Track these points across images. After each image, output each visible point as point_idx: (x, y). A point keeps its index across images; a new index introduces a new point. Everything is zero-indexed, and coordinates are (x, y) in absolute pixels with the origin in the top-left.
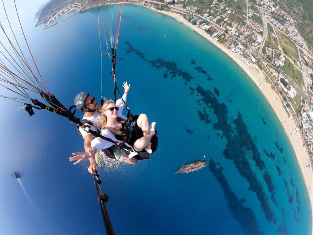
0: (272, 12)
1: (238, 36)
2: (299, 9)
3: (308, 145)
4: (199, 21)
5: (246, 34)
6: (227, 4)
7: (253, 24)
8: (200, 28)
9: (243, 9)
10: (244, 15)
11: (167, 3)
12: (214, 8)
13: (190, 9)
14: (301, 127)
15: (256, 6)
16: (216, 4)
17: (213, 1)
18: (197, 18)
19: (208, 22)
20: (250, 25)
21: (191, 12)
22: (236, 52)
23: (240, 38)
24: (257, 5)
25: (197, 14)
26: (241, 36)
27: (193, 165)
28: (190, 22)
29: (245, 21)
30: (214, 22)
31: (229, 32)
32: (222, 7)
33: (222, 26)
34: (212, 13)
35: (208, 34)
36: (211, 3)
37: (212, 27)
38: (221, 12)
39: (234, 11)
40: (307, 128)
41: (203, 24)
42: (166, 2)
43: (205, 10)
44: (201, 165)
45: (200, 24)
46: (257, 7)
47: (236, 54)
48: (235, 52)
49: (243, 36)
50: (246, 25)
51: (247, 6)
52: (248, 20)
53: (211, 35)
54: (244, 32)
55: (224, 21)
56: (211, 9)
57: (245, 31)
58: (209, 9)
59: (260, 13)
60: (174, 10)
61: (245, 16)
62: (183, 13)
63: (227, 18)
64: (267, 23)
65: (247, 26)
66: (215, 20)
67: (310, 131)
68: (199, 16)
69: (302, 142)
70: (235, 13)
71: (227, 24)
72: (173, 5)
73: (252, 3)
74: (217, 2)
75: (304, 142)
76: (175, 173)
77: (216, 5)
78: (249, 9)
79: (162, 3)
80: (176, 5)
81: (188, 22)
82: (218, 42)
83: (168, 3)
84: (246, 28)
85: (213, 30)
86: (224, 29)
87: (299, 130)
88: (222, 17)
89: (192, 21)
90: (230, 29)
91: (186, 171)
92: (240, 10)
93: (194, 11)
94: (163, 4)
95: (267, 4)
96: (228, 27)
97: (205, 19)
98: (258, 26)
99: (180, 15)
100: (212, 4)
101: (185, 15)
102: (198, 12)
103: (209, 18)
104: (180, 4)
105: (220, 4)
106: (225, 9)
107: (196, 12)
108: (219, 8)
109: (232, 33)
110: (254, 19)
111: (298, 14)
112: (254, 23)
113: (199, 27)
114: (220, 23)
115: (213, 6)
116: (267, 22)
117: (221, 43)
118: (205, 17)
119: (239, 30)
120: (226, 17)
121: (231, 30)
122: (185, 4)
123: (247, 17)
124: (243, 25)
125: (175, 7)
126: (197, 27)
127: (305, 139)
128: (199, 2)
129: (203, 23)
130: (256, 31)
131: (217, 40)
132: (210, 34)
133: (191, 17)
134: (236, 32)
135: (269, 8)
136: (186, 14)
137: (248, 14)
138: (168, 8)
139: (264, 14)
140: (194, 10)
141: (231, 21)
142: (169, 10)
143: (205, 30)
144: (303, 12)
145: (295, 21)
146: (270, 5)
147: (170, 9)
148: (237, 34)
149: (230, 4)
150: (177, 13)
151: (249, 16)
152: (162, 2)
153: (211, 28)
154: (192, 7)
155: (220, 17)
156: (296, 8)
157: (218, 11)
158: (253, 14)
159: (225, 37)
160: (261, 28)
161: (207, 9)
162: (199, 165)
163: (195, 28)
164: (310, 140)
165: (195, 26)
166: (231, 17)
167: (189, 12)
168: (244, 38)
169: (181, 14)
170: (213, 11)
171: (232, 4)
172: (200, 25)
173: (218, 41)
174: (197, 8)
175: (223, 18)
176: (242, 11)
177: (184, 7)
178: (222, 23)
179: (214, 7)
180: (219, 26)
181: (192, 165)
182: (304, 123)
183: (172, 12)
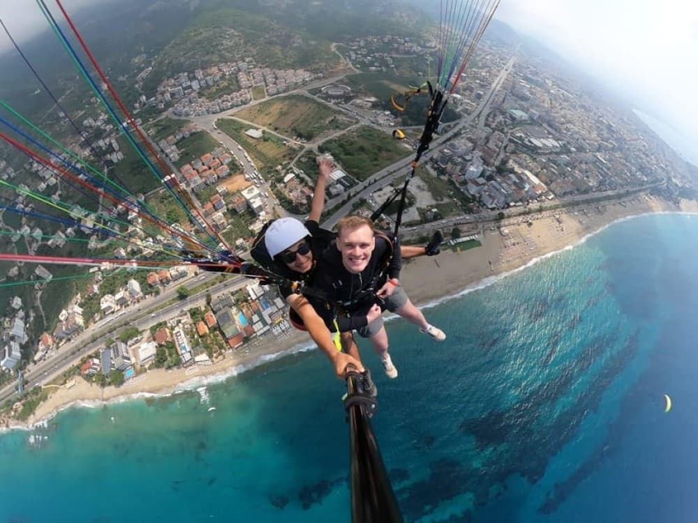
0: (199, 93)
2: (231, 37)
15: (163, 114)
46: (167, 117)
59: (184, 122)
64: (216, 124)
78: (158, 143)
111: (237, 46)
131: (206, 356)
135: (186, 92)
137: (167, 155)
142: (40, 393)
144: (240, 33)
146: (184, 85)
151: (173, 160)
173: (210, 356)
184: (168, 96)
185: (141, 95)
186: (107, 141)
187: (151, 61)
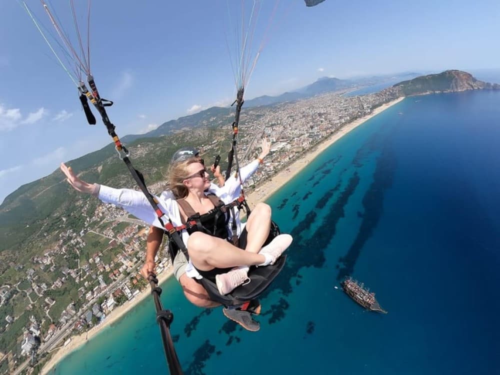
0: (116, 208)
1: (139, 259)
2: (124, 179)
3: (269, 177)
4: (96, 311)
5: (137, 247)
6: (85, 257)
7: (125, 235)
8: (108, 314)
9: (100, 241)
10: (110, 243)
11: (31, 353)
12: (82, 279)
13: (66, 317)
14: (254, 187)
15: (102, 223)
16: (77, 273)
17: (71, 275)
18: (89, 311)
19: (103, 297)
20: (125, 239)
21: (73, 317)
22: (164, 267)
23: (141, 258)
24: (101, 221)
25: (80, 310)
26: (140, 255)
27: (357, 296)
28: (92, 327)
29: (118, 244)
30: (105, 288)
31: (128, 271)
32: (85, 267)
33: (116, 278)
34: (90, 285)
35: (124, 304)
36: (73, 280)
37: (113, 294)
38: (92, 271)
39: (98, 253)
40: (253, 181)
41: (104, 307)
42: (28, 354)
43: (79, 293)
44: (351, 285)
45: (102, 311)
46: (104, 223)
47: (166, 268)
48: (163, 269)
49: (140, 253)
50: (124, 244)
51: (98, 233)
52: (117, 238)
53: (127, 299)
54: (133, 250)
55: (110, 272)
56: (81, 284)
57: (132, 247)
58: (80, 288)
59: (113, 222)
60: (54, 346)
61: (111, 241)
62: (68, 332)
63: (106, 267)
64: (129, 217)
65: (126, 243)
66: (103, 285)
67: (255, 178)
68: (85, 307)
69: (268, 183)
70: (101, 253)
71: (115, 270)
72: (42, 344)
73: (96, 227)
74: (75, 270)
75: (267, 180)
76: (387, 313)
77: (79, 274)
78: (103, 233)
79: (27, 362)
80: (45, 338)
81: (90, 331)
82: (142, 291)
83: (33, 352)
84: (128, 245)
85: (120, 294)
86: (122, 275)
87: (258, 188)
88: (101, 273)
89: (90, 323)
90: (124, 267)
91: (372, 300)
92: (99, 244)
93: (74, 312)
94: (29, 360)
95: (105, 209)
96: (121, 270)
97: (94, 300)
98: (129, 230)
99: (69, 340)
100: (75, 279)
101: (73, 330)
102: (77, 306)
103: (96, 293)
104: (47, 329)
105: (79, 268)
106: (90, 264)
107: (76, 310)
108: (86, 273)
109: (131, 267)
110: (118, 231)
111: (128, 182)
112: (125, 233)
113: (106, 316)
114: (110, 278)
115: (78, 278)
116: (127, 217)
117: (145, 287)
118: (93, 298)
119: (130, 255)
120: (104, 268)
121: (127, 267)
122: (52, 321)
123: (114, 239)
124: (123, 247)
125: (49, 342)
126: (105, 318)
127: (265, 180)
128: (60, 297)
129: (102, 305)
130: (136, 233)
131: (138, 291)
132: (125, 301)
133: (83, 322)
134: (131, 261)
135: (110, 210)
136: (73, 327)
137: (109, 236)
138: (44, 355)
139: (115, 217)
140: (72, 311)
141: (112, 262)
142: (47, 356)
143: (116, 306)
144: (127, 176)
145: (134, 187)
146: (108, 207)
147: (48, 353)
148: (135, 260)
149: (86, 253)
150: (62, 344)
151: (112, 236)
152: (24, 361)
153: (114, 296)
154: (64, 311)
155: (101, 276)
156: (121, 182)
157: (90, 275)
158: (111, 231)
159: (137, 279)
160: (133, 226)
161: (79, 289)
162: (353, 289)
163: (106, 322)
164: (263, 176)
165: (102, 321)
166: (107, 259)
167: (71, 322)
168: (143, 252)
169: (68, 337)
170: (87, 282)
171: (87, 251)
172: (104, 311)
173: (140, 290)
174: (71, 305)
175: (103, 272)
176: (103, 243)
177: (58, 325)
178: (112, 276)
179: (80, 278)
180: (114, 283)
181: (359, 297)
182: (249, 185)
183: (56, 353)
184: (101, 215)
185: (87, 217)
186: (75, 240)
187: (86, 202)
